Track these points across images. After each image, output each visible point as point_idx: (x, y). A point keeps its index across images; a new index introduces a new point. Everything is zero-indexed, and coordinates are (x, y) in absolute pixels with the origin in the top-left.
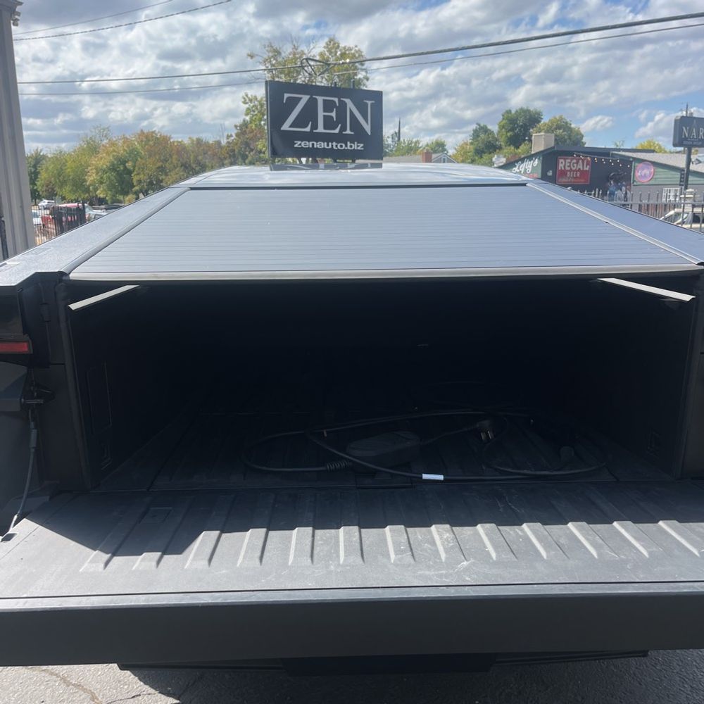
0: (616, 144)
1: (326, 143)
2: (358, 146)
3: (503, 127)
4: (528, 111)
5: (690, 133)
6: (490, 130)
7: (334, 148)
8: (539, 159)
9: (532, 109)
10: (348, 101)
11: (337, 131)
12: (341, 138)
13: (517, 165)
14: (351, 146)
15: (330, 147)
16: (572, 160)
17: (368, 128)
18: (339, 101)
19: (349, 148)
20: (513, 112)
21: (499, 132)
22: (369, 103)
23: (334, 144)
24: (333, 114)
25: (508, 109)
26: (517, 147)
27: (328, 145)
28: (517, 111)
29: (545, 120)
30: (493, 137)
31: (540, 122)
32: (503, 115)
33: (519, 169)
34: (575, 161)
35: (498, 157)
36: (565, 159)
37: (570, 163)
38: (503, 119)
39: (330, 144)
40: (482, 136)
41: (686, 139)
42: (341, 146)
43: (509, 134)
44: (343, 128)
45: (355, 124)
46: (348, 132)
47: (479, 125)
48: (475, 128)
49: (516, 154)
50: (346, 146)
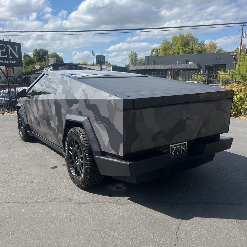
0: (70, 62)
1: (2, 61)
2: (14, 62)
3: (35, 55)
4: (44, 50)
5: (101, 60)
6: (30, 56)
7: (6, 62)
8: (52, 67)
9: (44, 49)
10: (9, 46)
11: (6, 56)
12: (8, 59)
13: (45, 69)
14: (12, 62)
15: (4, 62)
16: (63, 67)
17: (17, 56)
18: (6, 46)
19: (11, 63)
20: (38, 50)
21: (33, 57)
22: (16, 47)
23: (6, 61)
24: (4, 50)
25: (36, 49)
26: (42, 62)
27: (3, 62)
28: (39, 50)
29: (49, 53)
30: (31, 58)
31: (47, 54)
32: (34, 51)
33: (45, 70)
34: (64, 68)
35: (37, 66)
36: (61, 67)
37: (62, 68)
38: (34, 52)
39: (4, 61)
40: (27, 58)
41: (100, 62)
42: (8, 62)
43: (37, 58)
44: (8, 56)
45: (12, 54)
46: (10, 57)
47: (25, 54)
48: (24, 55)
49: (41, 65)
50: (10, 62)
